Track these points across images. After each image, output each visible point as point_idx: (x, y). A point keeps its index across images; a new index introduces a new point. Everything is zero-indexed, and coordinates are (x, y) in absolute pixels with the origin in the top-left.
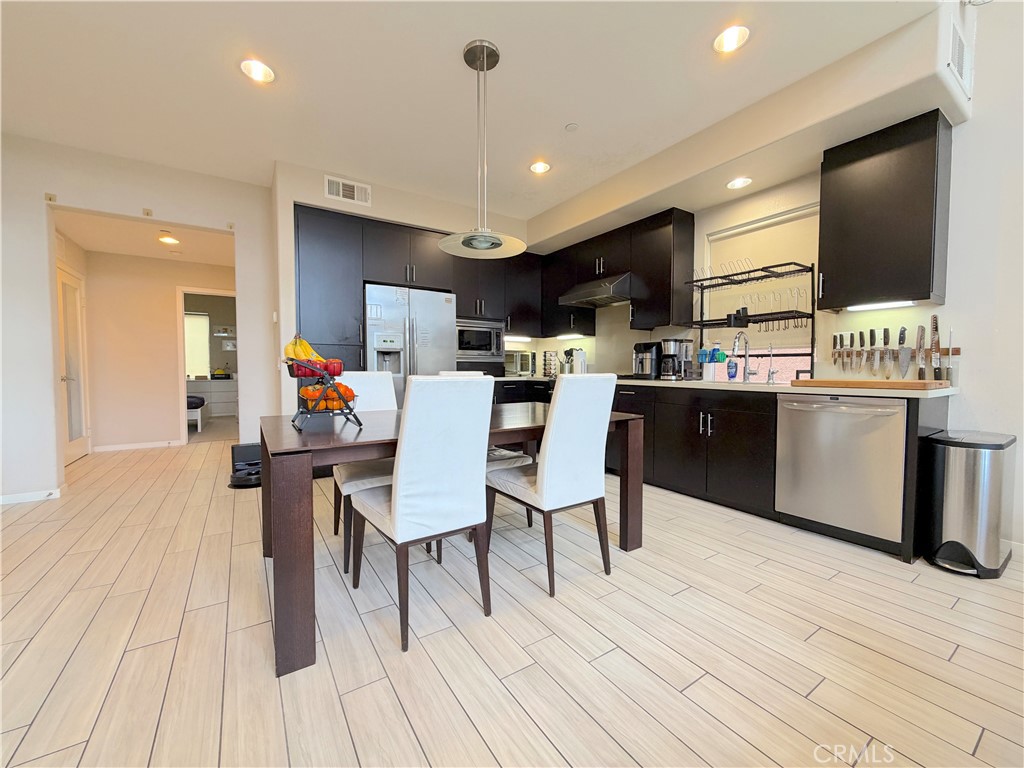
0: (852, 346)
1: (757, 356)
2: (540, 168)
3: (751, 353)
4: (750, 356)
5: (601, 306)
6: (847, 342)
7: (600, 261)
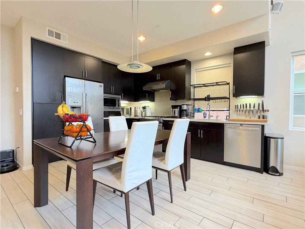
0: (240, 108)
1: (213, 111)
2: (142, 39)
3: (211, 109)
4: (210, 110)
5: (157, 91)
6: (239, 107)
7: (158, 75)
